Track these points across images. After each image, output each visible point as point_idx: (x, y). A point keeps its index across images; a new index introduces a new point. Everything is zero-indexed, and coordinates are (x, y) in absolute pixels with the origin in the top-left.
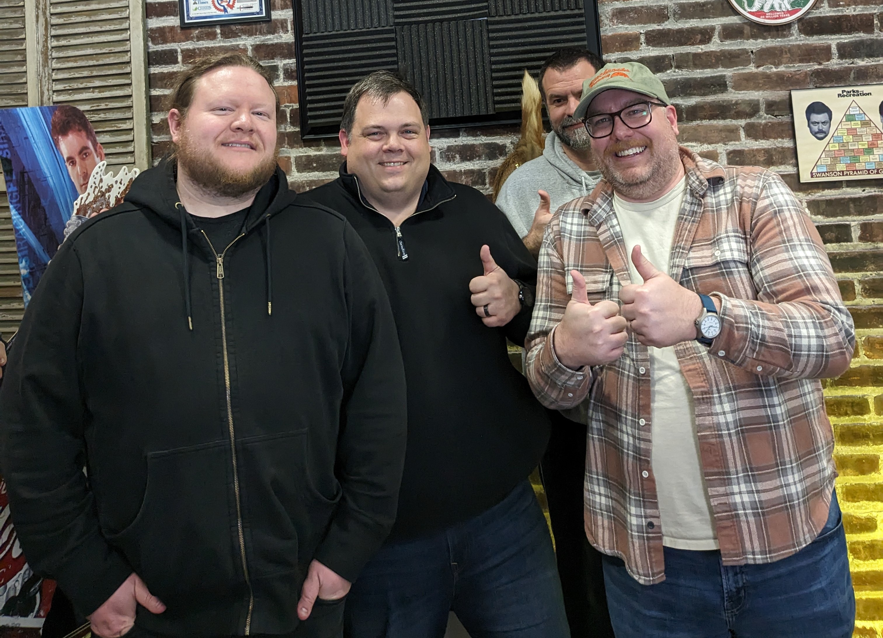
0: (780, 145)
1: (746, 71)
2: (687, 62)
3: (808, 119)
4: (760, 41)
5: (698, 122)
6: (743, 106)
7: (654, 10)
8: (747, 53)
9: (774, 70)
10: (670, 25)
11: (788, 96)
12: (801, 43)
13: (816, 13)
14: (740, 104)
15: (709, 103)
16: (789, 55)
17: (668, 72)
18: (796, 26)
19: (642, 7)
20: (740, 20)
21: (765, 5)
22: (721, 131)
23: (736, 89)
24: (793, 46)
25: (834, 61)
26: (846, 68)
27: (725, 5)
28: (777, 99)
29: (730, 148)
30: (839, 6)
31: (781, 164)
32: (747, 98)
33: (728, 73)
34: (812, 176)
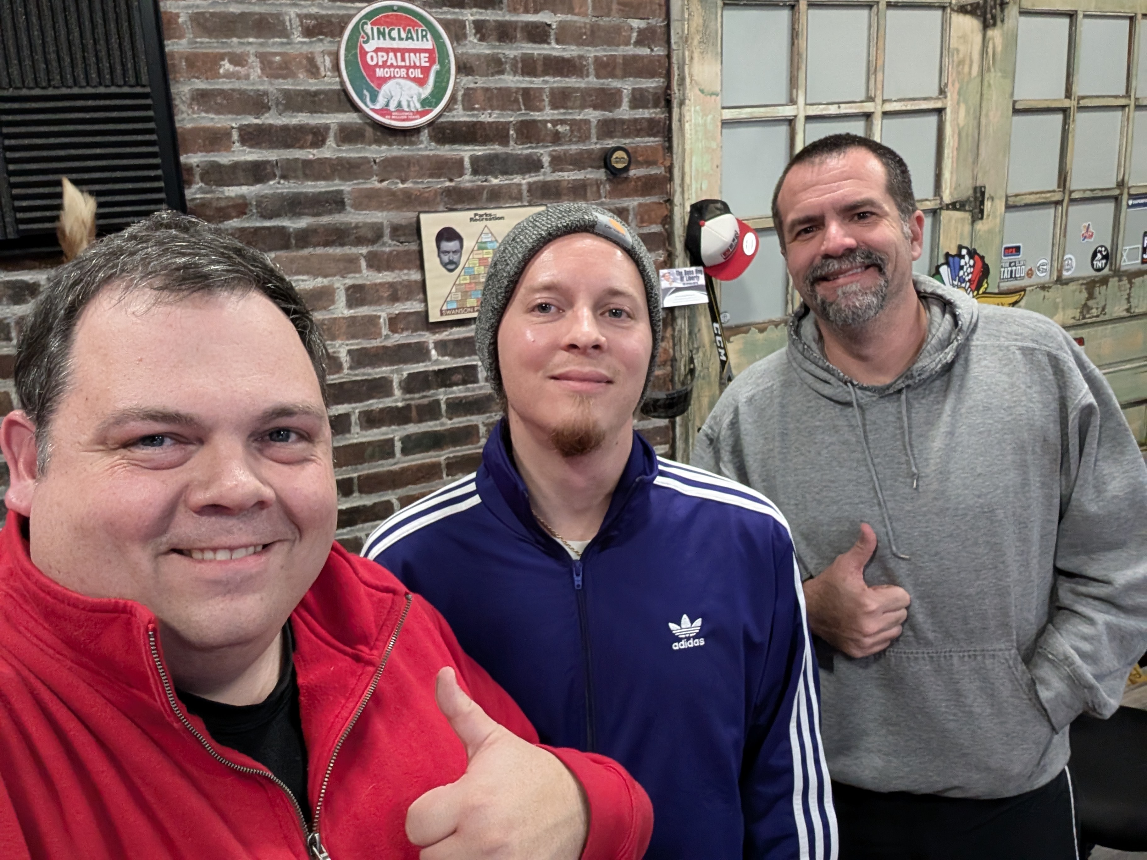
0: (405, 278)
1: (368, 186)
2: (295, 171)
3: (438, 247)
4: (384, 147)
5: (311, 250)
6: (364, 230)
7: (249, 96)
8: (369, 162)
9: (401, 186)
10: (272, 119)
11: (415, 219)
12: (431, 153)
13: (450, 118)
14: (361, 227)
15: (323, 225)
16: (417, 168)
17: (271, 183)
18: (426, 131)
19: (233, 90)
20: (361, 118)
21: (391, 102)
22: (338, 260)
23: (356, 209)
24: (423, 156)
25: (467, 177)
26: (478, 186)
27: (343, 97)
28: (404, 222)
29: (349, 282)
30: (474, 109)
31: (407, 299)
32: (369, 220)
33: (347, 187)
34: (442, 314)
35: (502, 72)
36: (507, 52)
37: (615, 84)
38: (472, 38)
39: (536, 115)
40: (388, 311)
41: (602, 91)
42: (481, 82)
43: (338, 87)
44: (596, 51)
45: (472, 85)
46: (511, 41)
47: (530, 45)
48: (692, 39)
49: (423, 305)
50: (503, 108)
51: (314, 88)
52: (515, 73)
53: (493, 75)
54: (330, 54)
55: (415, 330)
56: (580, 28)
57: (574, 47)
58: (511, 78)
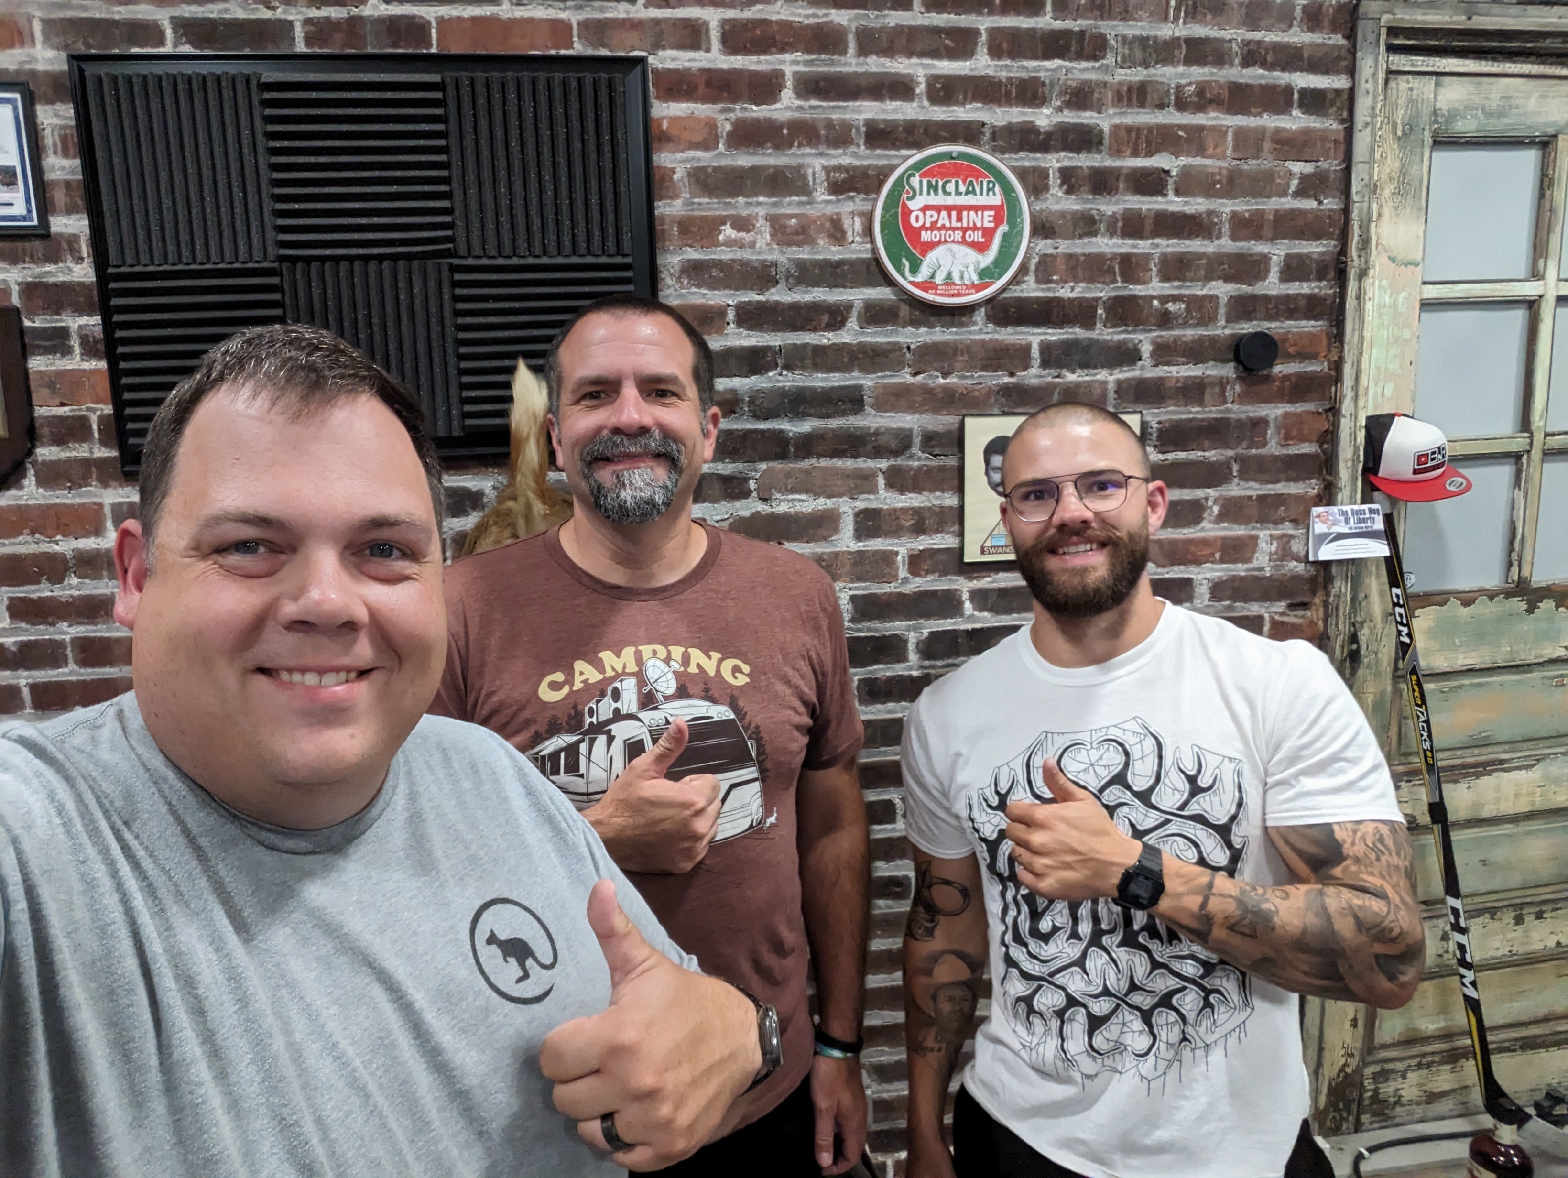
0: (937, 502)
1: (897, 380)
2: (802, 359)
3: (987, 462)
4: (923, 330)
5: (813, 461)
6: (887, 437)
7: (753, 268)
8: (901, 349)
9: (941, 381)
10: (779, 295)
11: (958, 425)
12: (987, 337)
13: (1016, 292)
14: (882, 433)
15: (833, 430)
16: (966, 357)
17: (771, 374)
18: (983, 309)
19: (733, 260)
20: (896, 295)
22: (848, 476)
23: (878, 410)
24: (974, 342)
25: (1034, 371)
26: (1049, 383)
27: (873, 267)
28: (940, 429)
29: (861, 504)
30: (1051, 281)
31: (937, 531)
32: (894, 426)
33: (867, 381)
34: (983, 552)
35: (1094, 234)
36: (1103, 208)
37: (1259, 248)
38: (1056, 190)
39: (1138, 290)
40: (909, 545)
41: (1240, 258)
42: (1065, 246)
43: (869, 256)
44: (1234, 205)
45: (1051, 251)
46: (1109, 193)
47: (1138, 198)
48: (1382, 189)
49: (957, 540)
50: (1091, 280)
51: (837, 257)
52: (1112, 234)
53: (1081, 237)
54: (861, 214)
55: (945, 573)
56: (1213, 174)
57: (1200, 200)
58: (1106, 240)
